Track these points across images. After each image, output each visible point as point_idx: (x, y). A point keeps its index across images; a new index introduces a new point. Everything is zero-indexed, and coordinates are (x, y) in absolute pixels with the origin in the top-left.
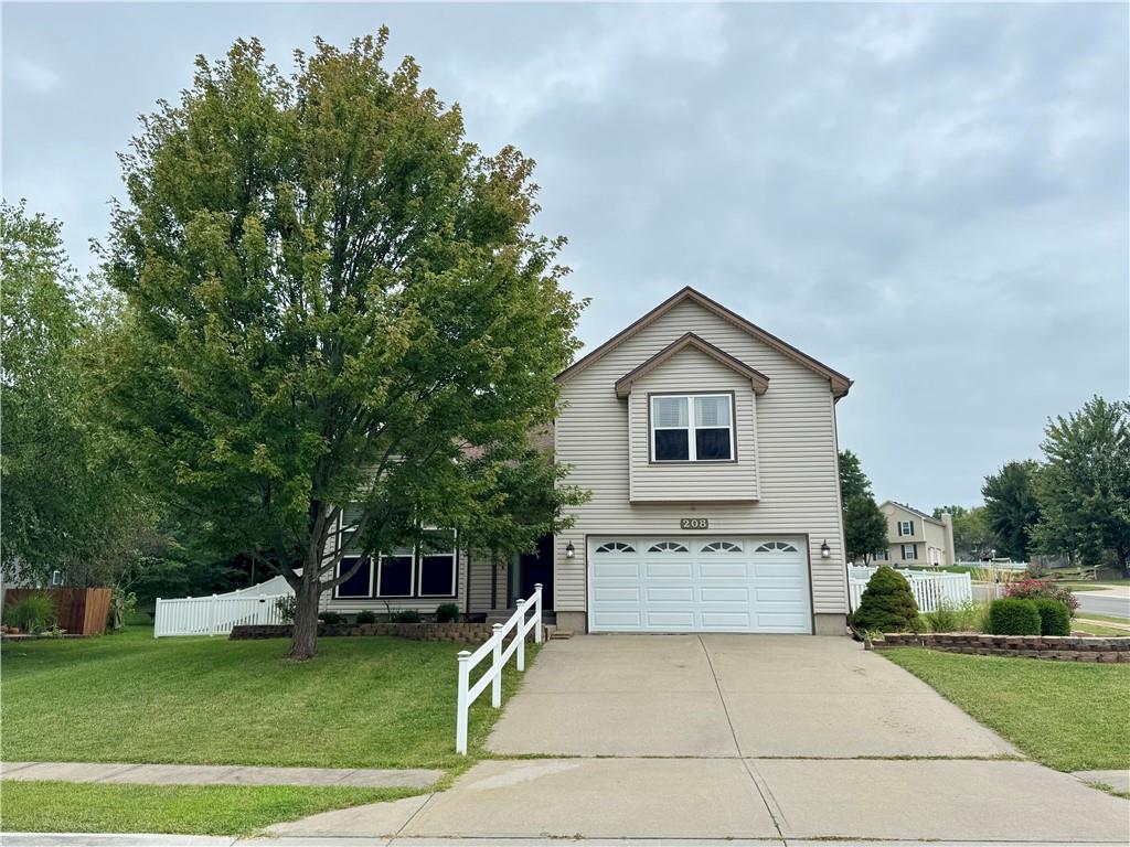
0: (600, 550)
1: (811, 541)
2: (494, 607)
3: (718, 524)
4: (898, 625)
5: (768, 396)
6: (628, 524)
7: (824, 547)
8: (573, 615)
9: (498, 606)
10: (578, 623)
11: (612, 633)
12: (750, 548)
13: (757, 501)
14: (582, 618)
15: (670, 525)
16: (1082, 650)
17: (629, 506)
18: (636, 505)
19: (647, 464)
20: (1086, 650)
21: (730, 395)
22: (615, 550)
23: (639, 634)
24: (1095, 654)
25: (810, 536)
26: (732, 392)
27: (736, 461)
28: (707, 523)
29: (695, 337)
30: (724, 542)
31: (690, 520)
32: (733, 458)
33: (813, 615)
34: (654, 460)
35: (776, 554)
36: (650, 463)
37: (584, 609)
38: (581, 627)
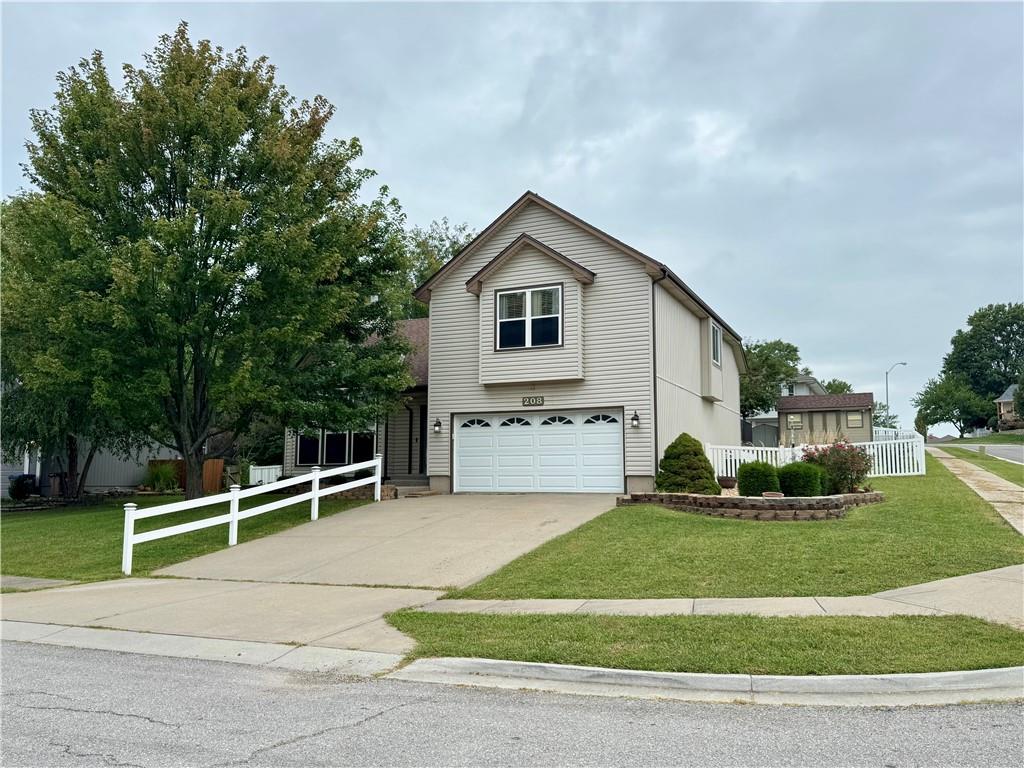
0: (465, 425)
1: (626, 412)
2: (410, 472)
3: (554, 401)
4: (680, 485)
5: (597, 284)
6: (482, 404)
7: (636, 418)
8: (441, 479)
9: (413, 472)
10: (445, 484)
11: (469, 493)
12: (579, 420)
13: (582, 380)
14: (448, 481)
15: (514, 403)
16: (743, 508)
17: (483, 388)
18: (488, 387)
19: (492, 352)
20: (746, 509)
21: (560, 287)
22: (476, 425)
23: (490, 493)
24: (754, 512)
25: (626, 408)
26: (562, 284)
27: (562, 345)
28: (543, 401)
29: (529, 237)
30: (559, 417)
31: (530, 398)
32: (560, 343)
33: (626, 477)
34: (498, 348)
35: (601, 425)
36: (496, 350)
37: (449, 474)
38: (447, 489)
